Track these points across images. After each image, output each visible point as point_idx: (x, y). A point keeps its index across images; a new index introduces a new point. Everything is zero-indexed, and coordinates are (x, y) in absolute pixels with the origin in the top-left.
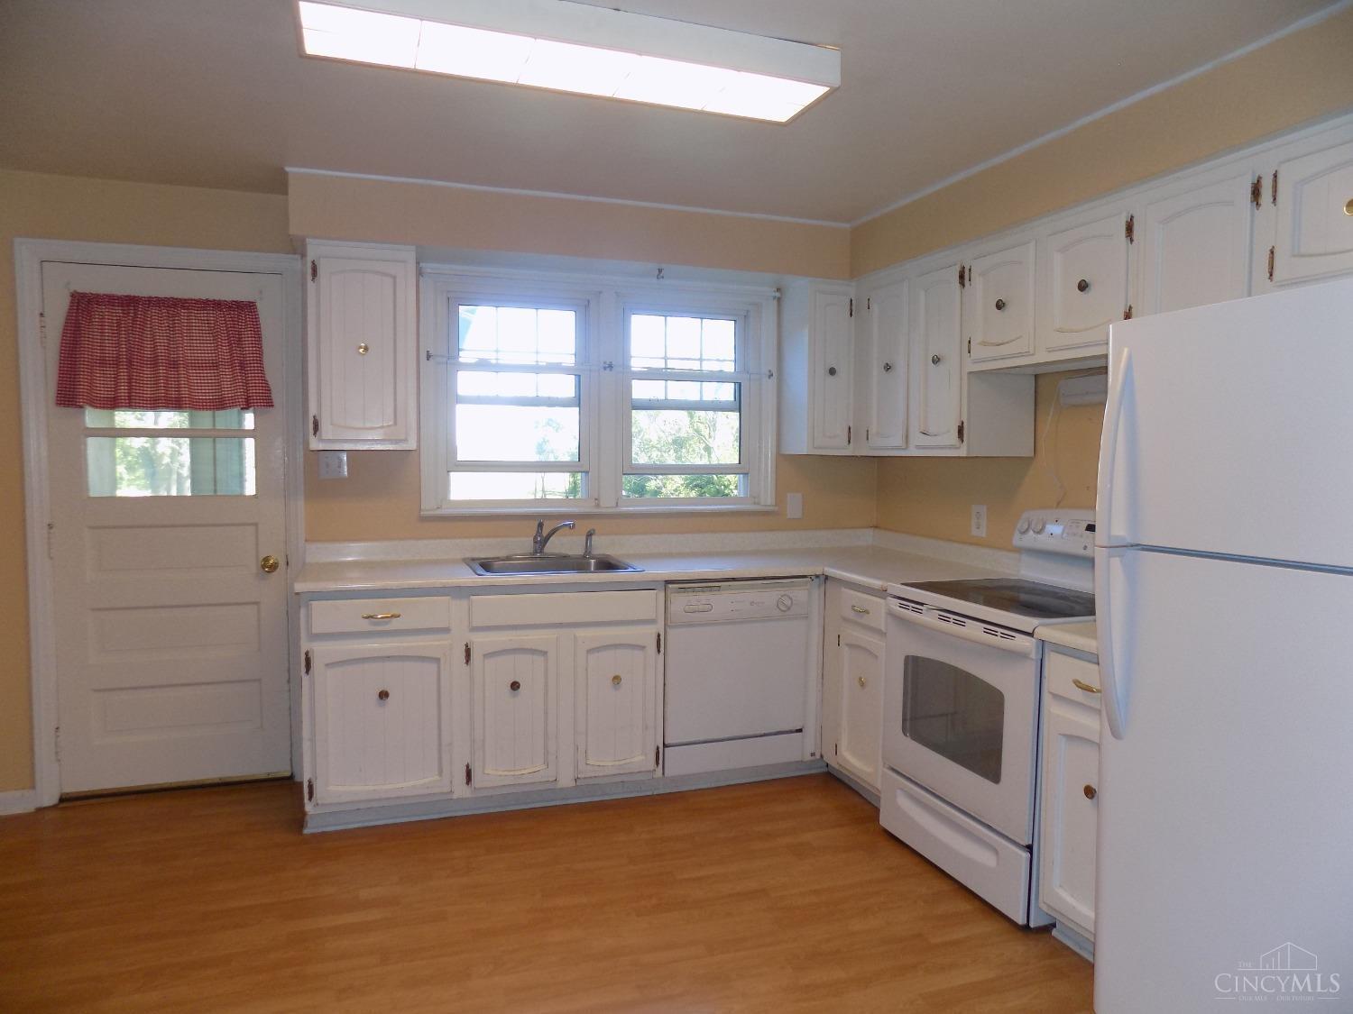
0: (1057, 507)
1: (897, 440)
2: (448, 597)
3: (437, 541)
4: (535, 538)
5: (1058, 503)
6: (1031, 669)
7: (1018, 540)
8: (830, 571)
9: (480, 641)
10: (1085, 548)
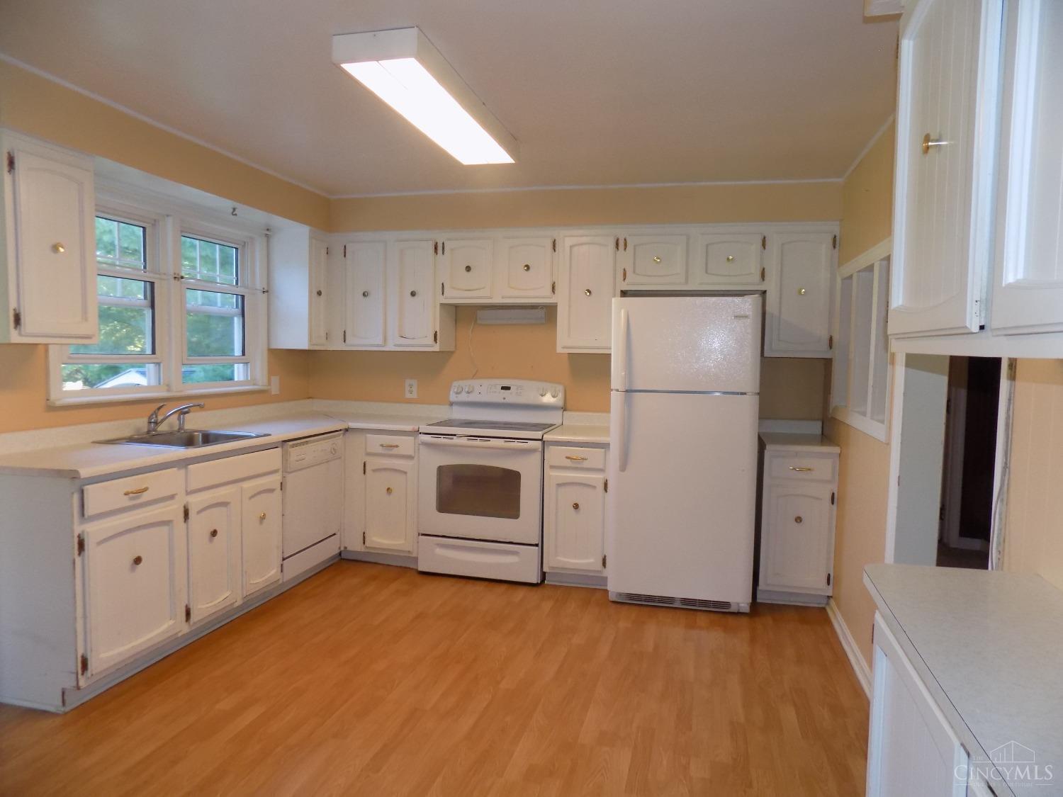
0: (472, 379)
1: (379, 340)
2: (175, 469)
3: (73, 427)
4: (150, 418)
5: (474, 376)
6: (538, 456)
7: (453, 398)
8: (353, 425)
9: (195, 501)
10: (504, 399)
